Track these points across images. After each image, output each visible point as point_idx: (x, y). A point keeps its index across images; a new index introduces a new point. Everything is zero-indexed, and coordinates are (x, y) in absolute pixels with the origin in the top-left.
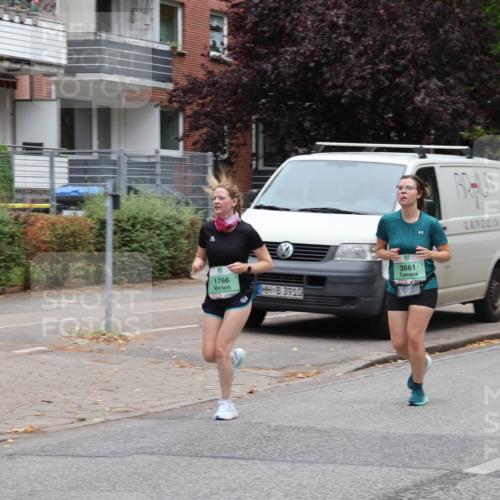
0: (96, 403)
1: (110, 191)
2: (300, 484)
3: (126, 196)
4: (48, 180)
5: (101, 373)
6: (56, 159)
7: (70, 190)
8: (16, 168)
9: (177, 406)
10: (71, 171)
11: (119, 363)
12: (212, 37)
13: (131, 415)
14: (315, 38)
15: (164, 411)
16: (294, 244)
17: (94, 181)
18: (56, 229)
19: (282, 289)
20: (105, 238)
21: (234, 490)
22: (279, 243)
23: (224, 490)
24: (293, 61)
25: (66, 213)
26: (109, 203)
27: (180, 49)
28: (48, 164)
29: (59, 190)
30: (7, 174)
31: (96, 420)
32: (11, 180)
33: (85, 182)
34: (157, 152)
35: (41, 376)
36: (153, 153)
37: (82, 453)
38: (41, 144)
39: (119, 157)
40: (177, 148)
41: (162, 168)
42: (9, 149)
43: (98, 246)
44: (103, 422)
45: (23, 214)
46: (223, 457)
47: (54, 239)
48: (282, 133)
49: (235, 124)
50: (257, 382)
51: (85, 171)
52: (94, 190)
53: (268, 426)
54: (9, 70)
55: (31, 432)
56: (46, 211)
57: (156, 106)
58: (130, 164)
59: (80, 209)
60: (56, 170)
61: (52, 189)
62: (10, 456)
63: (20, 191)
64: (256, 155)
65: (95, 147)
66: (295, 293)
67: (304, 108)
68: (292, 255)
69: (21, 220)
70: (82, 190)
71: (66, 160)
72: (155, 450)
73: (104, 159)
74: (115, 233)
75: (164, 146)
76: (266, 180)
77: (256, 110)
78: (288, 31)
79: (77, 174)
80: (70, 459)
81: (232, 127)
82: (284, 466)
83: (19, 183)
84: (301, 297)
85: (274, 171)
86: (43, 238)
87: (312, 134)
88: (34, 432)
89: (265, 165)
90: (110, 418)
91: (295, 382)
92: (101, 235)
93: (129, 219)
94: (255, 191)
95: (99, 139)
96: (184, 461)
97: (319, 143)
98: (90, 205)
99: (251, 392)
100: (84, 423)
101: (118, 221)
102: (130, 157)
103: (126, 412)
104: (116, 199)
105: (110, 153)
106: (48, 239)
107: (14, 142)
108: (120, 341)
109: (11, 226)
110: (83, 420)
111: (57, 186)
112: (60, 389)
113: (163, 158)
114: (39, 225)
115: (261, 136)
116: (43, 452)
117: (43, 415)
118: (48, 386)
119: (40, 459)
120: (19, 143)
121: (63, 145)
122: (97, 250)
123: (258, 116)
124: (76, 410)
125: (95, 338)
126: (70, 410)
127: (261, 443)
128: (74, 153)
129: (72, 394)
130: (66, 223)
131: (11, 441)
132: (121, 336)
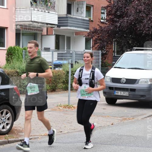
0: (65, 127)
1: (70, 62)
3: (75, 64)
4: (51, 59)
6: (54, 53)
7: (58, 62)
8: (42, 55)
10: (58, 56)
11: (72, 115)
12: (102, 16)
13: (76, 131)
16: (126, 79)
17: (65, 59)
18: (54, 74)
19: (122, 93)
20: (68, 77)
22: (121, 79)
24: (127, 22)
25: (57, 69)
26: (70, 66)
27: (92, 19)
28: (51, 54)
29: (54, 62)
31: (65, 132)
33: (62, 59)
34: (84, 50)
35: (49, 118)
37: (61, 142)
38: (50, 48)
39: (73, 52)
40: (91, 50)
42: (40, 50)
44: (67, 133)
46: (104, 144)
47: (53, 77)
48: (122, 45)
50: (114, 121)
51: (62, 56)
52: (65, 62)
53: (118, 135)
54: (41, 26)
55: (46, 135)
56: (51, 68)
57: (84, 37)
58: (76, 54)
59: (61, 68)
60: (54, 56)
62: (40, 142)
64: (114, 51)
65: (66, 49)
66: (126, 94)
67: (129, 37)
68: (125, 82)
70: (62, 62)
71: (57, 53)
73: (68, 53)
74: (71, 75)
75: (86, 49)
76: (118, 59)
77: (115, 38)
79: (60, 57)
80: (58, 144)
81: (107, 43)
82: (122, 147)
84: (128, 95)
85: (120, 56)
87: (132, 45)
89: (117, 55)
90: (70, 131)
91: (126, 121)
94: (114, 62)
95: (67, 47)
97: (134, 48)
98: (64, 66)
99: (112, 124)
101: (72, 71)
102: (76, 52)
103: (74, 130)
104: (72, 65)
105: (70, 51)
107: (42, 48)
108: (73, 108)
110: (61, 132)
112: (54, 122)
115: (116, 45)
120: (43, 48)
121: (56, 49)
122: (66, 80)
123: (115, 40)
124: (59, 129)
125: (65, 107)
126: (57, 129)
127: (116, 140)
128: (59, 51)
129: (58, 124)
130: (56, 72)
131: (40, 138)
132: (73, 106)
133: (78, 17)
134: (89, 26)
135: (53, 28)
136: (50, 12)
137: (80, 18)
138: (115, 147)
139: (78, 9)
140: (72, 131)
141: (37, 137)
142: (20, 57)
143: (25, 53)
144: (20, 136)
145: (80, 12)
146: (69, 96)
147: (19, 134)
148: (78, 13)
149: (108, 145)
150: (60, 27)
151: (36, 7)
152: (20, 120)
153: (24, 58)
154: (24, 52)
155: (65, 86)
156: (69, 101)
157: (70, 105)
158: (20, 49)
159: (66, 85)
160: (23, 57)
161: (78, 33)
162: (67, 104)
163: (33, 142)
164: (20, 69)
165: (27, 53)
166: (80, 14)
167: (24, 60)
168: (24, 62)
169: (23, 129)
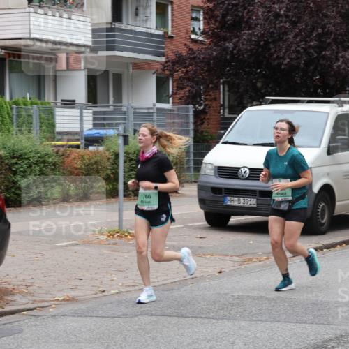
0: (112, 280)
1: (122, 132)
2: (255, 336)
3: (133, 136)
4: (78, 126)
5: (115, 259)
6: (84, 111)
7: (94, 132)
8: (57, 117)
9: (169, 282)
10: (94, 119)
11: (128, 252)
12: (193, 24)
13: (136, 288)
14: (264, 24)
15: (159, 285)
16: (250, 169)
17: (110, 125)
18: (84, 160)
19: (242, 200)
20: (118, 165)
21: (209, 341)
22: (240, 168)
23: (202, 340)
24: (250, 40)
25: (91, 148)
26: (121, 141)
27: (170, 33)
28: (78, 114)
29: (86, 132)
30: (50, 122)
31: (113, 292)
32: (53, 126)
33: (104, 126)
34: (154, 105)
35: (75, 261)
36: (152, 106)
37: (103, 315)
38: (74, 101)
39: (128, 109)
40: (168, 103)
41: (158, 116)
42: (52, 104)
43: (114, 171)
44: (117, 293)
45: (62, 149)
46: (201, 318)
47: (83, 166)
48: (241, 90)
49: (208, 86)
50: (225, 265)
51: (104, 119)
52: (111, 132)
53: (233, 296)
55: (68, 300)
56: (78, 147)
57: (154, 73)
58: (135, 114)
59: (101, 145)
60: (84, 118)
61: (82, 132)
62: (54, 317)
63: (60, 133)
64: (223, 106)
65: (111, 102)
66: (251, 202)
67: (257, 73)
68: (249, 176)
69: (60, 153)
70: (102, 132)
71: (91, 111)
72: (153, 312)
73: (118, 110)
74: (125, 162)
75: (159, 101)
76: (230, 124)
77: (223, 75)
78: (245, 20)
79: (99, 121)
80: (95, 319)
81: (207, 87)
82: (243, 324)
83: (59, 128)
84: (255, 206)
85: (236, 118)
86: (76, 166)
87: (263, 91)
88: (69, 300)
89: (229, 114)
90: (123, 290)
91: (252, 265)
92: (116, 163)
93: (135, 152)
94: (223, 131)
95: (114, 97)
96: (173, 320)
97: (267, 98)
98: (107, 142)
99: (220, 272)
100: (104, 294)
101: (127, 153)
102: (135, 109)
103: (133, 286)
104: (126, 138)
105: (121, 106)
106: (79, 166)
107: (56, 100)
108: (129, 237)
109: (53, 157)
110: (104, 292)
111: (85, 130)
112: (87, 270)
113: (158, 109)
114: (73, 156)
115: (227, 93)
116: (75, 314)
117: (76, 288)
118: (79, 268)
119: (74, 318)
120: (59, 100)
121: (89, 102)
122: (113, 174)
123: (225, 79)
124: (99, 285)
125: (111, 235)
126: (95, 285)
127: (227, 308)
128: (96, 107)
129: (96, 273)
130: (91, 155)
131: (54, 306)
132: (129, 233)
133: (137, 29)
134: (163, 48)
137: (143, 30)
138: (226, 323)
139: (137, 9)
140: (129, 289)
141: (46, 304)
142: (5, 122)
143: (18, 112)
144: (8, 303)
145: (142, 16)
146: (120, 211)
147: (6, 298)
148: (138, 19)
149: (210, 318)
151: (40, 6)
152: (7, 267)
153: (15, 124)
154: (14, 110)
155: (111, 186)
156: (120, 221)
157: (125, 229)
158: (5, 102)
159: (113, 185)
160: (12, 121)
161: (139, 66)
162: (117, 228)
163: (39, 316)
164: (5, 148)
165: (23, 113)
166: (143, 20)
167: (14, 128)
168: (14, 132)
169: (15, 287)
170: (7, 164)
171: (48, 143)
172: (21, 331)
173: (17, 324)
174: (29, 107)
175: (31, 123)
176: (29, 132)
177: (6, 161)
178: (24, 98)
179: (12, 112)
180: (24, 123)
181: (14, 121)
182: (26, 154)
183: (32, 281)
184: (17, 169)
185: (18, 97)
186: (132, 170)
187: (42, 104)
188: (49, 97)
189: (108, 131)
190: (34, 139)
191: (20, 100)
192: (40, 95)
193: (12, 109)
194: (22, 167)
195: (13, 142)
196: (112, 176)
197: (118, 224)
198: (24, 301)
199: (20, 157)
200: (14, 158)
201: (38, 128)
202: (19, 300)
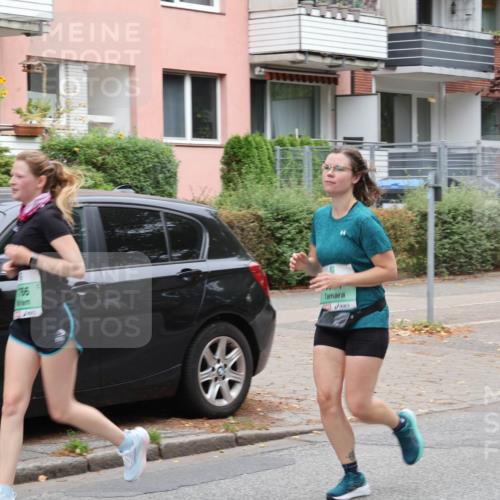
0: (420, 395)
1: (432, 183)
3: (447, 188)
6: (376, 153)
7: (390, 183)
10: (391, 164)
11: (442, 355)
13: (455, 407)
15: (490, 404)
17: (414, 173)
20: (426, 231)
25: (386, 206)
26: (430, 194)
28: (368, 158)
29: (379, 183)
31: (422, 411)
33: (405, 175)
34: (478, 143)
36: (474, 144)
38: (361, 139)
39: (440, 149)
41: (483, 159)
42: (330, 144)
43: (419, 239)
44: (427, 413)
51: (404, 164)
52: (414, 182)
54: (331, 66)
57: (477, 94)
58: (450, 156)
59: (401, 202)
60: (376, 163)
65: (415, 139)
70: (402, 182)
71: (386, 153)
73: (424, 151)
74: (436, 225)
75: (485, 136)
79: (397, 167)
90: (435, 409)
92: (421, 228)
93: (450, 211)
95: (419, 132)
98: (409, 198)
101: (438, 213)
102: (450, 149)
103: (451, 404)
104: (437, 191)
105: (429, 145)
107: (336, 138)
108: (443, 333)
113: (484, 149)
116: (369, 441)
119: (366, 447)
120: (340, 138)
121: (383, 139)
122: (418, 242)
125: (417, 330)
128: (392, 147)
129: (395, 385)
130: (386, 215)
132: (443, 328)
133: (454, 33)
134: (492, 60)
135: (373, 73)
136: (362, 19)
137: (463, 34)
139: (453, 4)
140: (443, 408)
142: (265, 170)
143: (283, 156)
144: (273, 422)
145: (460, 14)
146: (429, 296)
147: (270, 415)
148: (455, 18)
150: (394, 69)
151: (314, 5)
152: (271, 372)
153: (279, 173)
154: (278, 154)
155: (415, 260)
156: (430, 310)
157: (436, 323)
158: (265, 141)
159: (418, 259)
160: (274, 168)
161: (455, 86)
162: (424, 321)
163: (316, 442)
164: (266, 206)
165: (290, 157)
166: (462, 20)
167: (278, 178)
168: (278, 184)
169: (283, 400)
170: (269, 229)
171: (324, 198)
172: (292, 462)
173: (286, 452)
174: (298, 148)
175: (301, 171)
176: (300, 183)
177: (268, 225)
178: (291, 136)
179: (275, 155)
180: (291, 170)
181: (278, 168)
182: (295, 214)
183: (306, 393)
184: (283, 235)
185: (282, 135)
186: (445, 237)
187: (316, 143)
188: (326, 134)
189: (411, 181)
190: (306, 193)
191: (287, 139)
192: (314, 131)
193: (274, 151)
194: (289, 233)
195: (276, 197)
196: (417, 246)
197: (426, 314)
198: (296, 420)
199: (286, 219)
200: (277, 220)
201: (311, 178)
202: (289, 419)
